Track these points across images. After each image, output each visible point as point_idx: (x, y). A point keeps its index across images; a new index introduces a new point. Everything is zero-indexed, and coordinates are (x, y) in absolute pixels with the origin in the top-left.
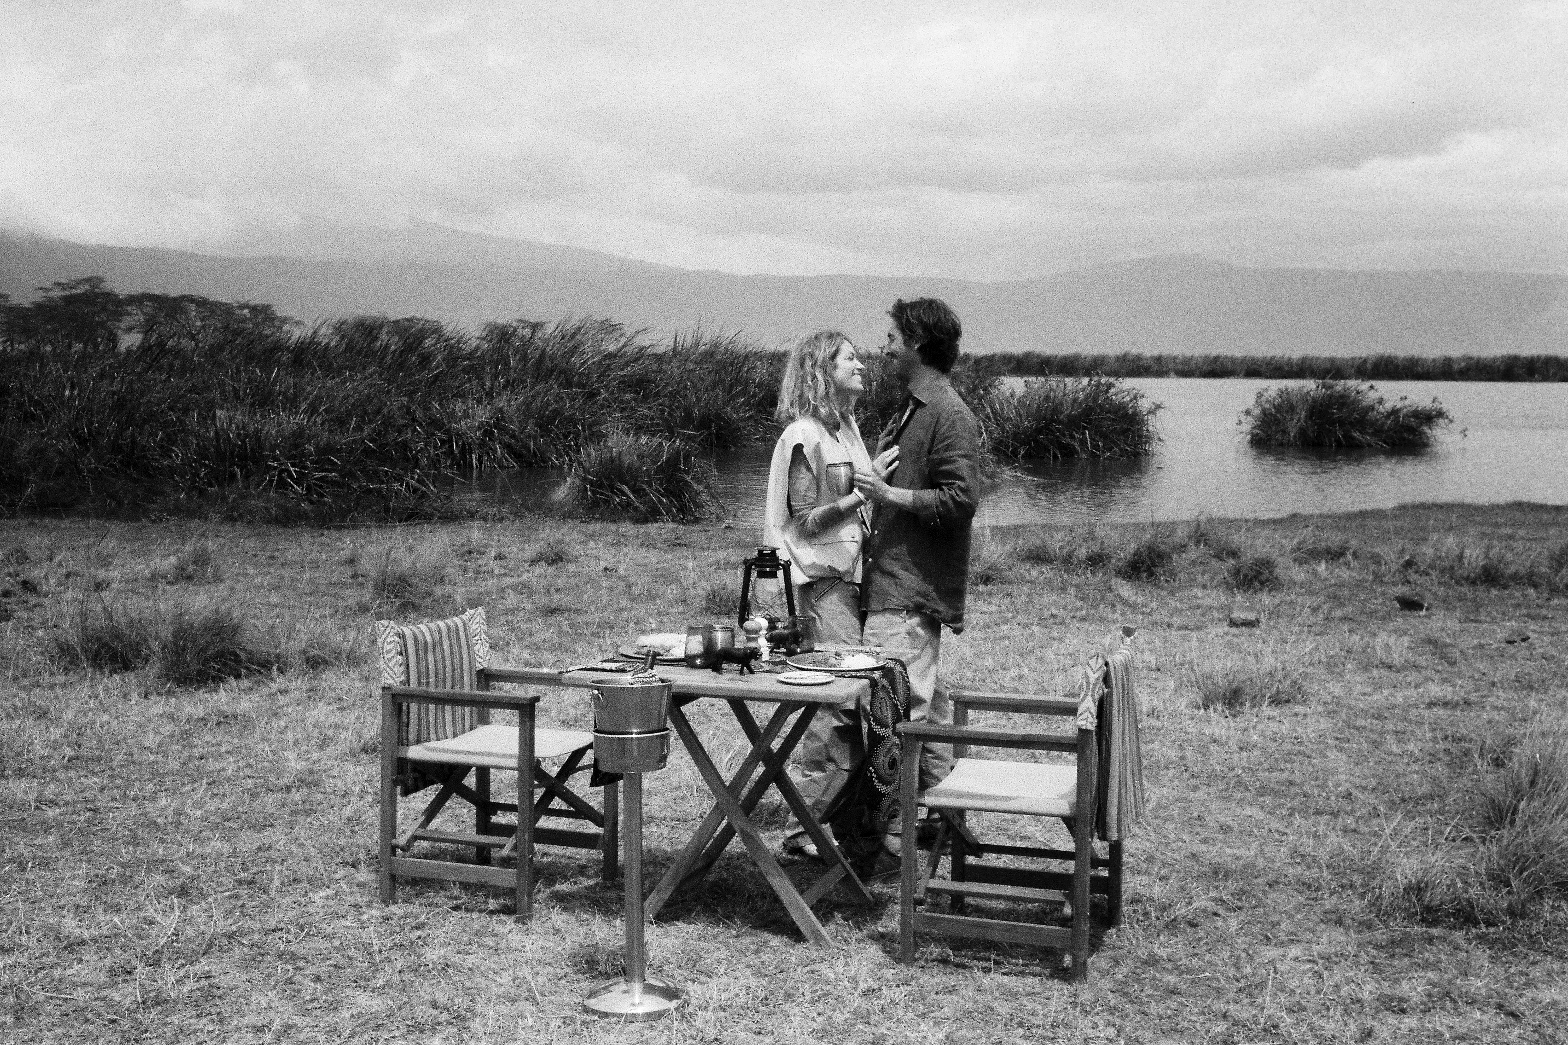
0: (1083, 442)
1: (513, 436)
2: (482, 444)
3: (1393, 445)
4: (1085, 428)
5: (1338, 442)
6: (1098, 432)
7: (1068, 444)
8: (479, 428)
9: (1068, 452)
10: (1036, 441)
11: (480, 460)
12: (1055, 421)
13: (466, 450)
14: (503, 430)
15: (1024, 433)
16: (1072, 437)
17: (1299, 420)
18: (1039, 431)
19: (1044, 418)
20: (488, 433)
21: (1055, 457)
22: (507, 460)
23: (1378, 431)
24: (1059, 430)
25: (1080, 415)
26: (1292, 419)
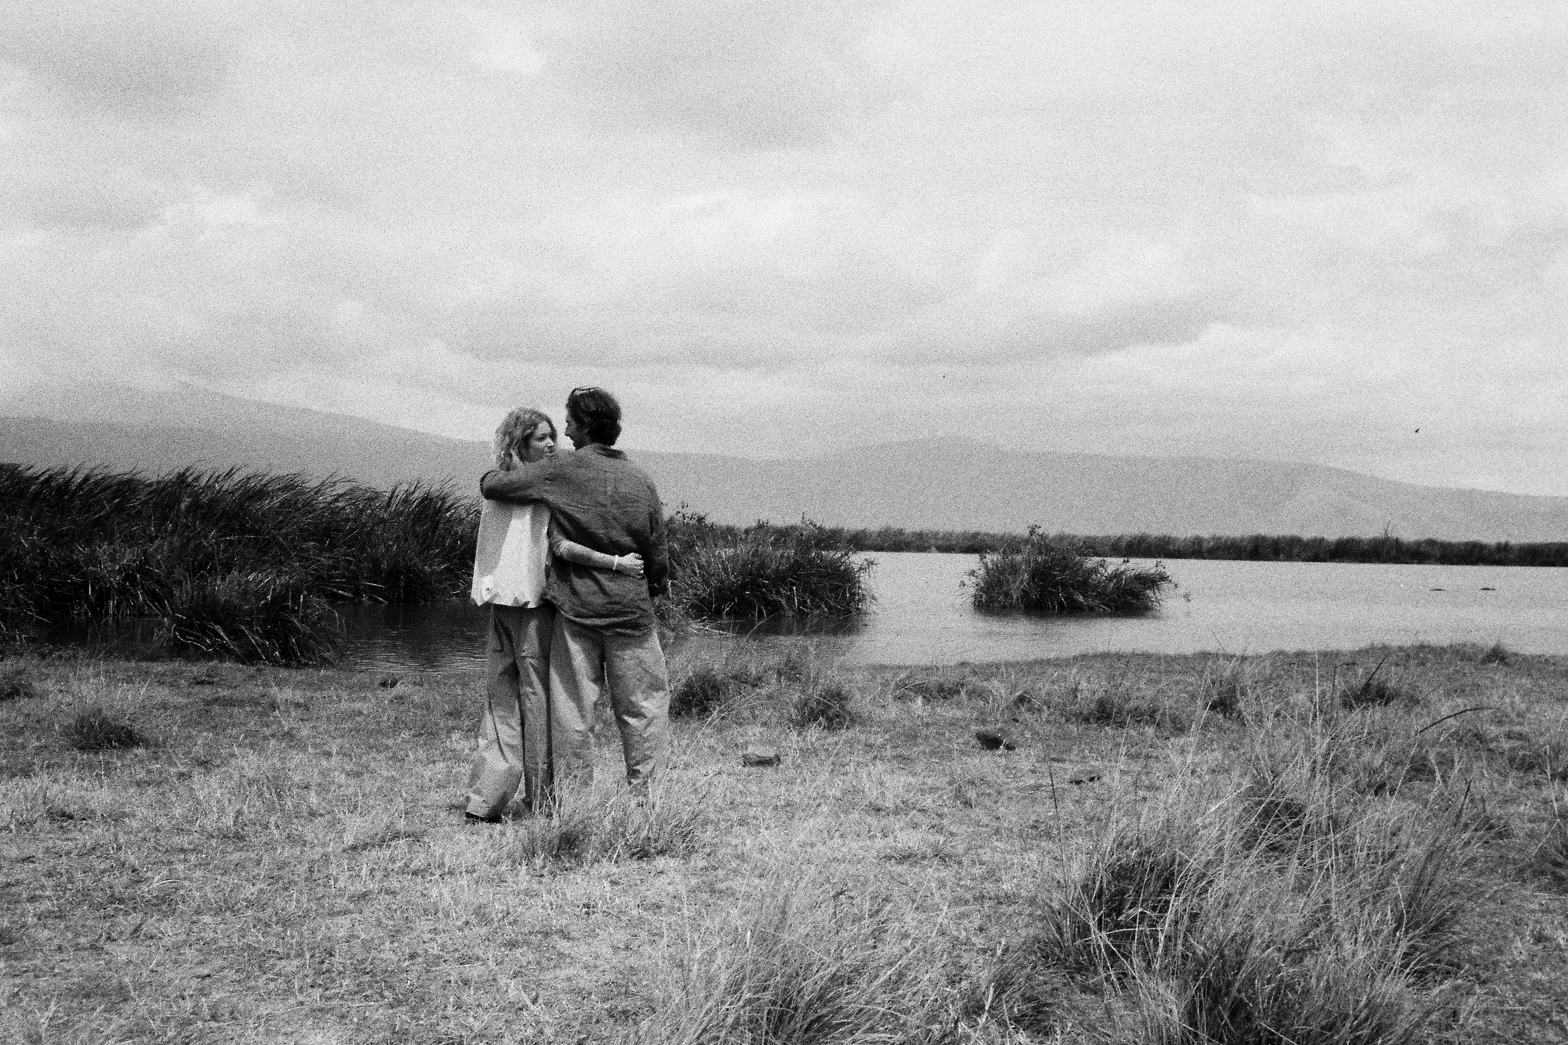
0: (790, 599)
1: (158, 582)
2: (123, 590)
3: (1117, 608)
4: (793, 584)
5: (1061, 604)
6: (806, 588)
7: (775, 601)
8: (120, 572)
9: (775, 608)
10: (742, 598)
11: (118, 606)
12: (762, 577)
13: (103, 595)
14: (146, 574)
15: (730, 589)
16: (778, 592)
17: (1022, 582)
18: (744, 587)
19: (751, 574)
20: (130, 578)
21: (761, 614)
22: (150, 607)
23: (1100, 594)
24: (765, 586)
25: (787, 570)
26: (1014, 582)
